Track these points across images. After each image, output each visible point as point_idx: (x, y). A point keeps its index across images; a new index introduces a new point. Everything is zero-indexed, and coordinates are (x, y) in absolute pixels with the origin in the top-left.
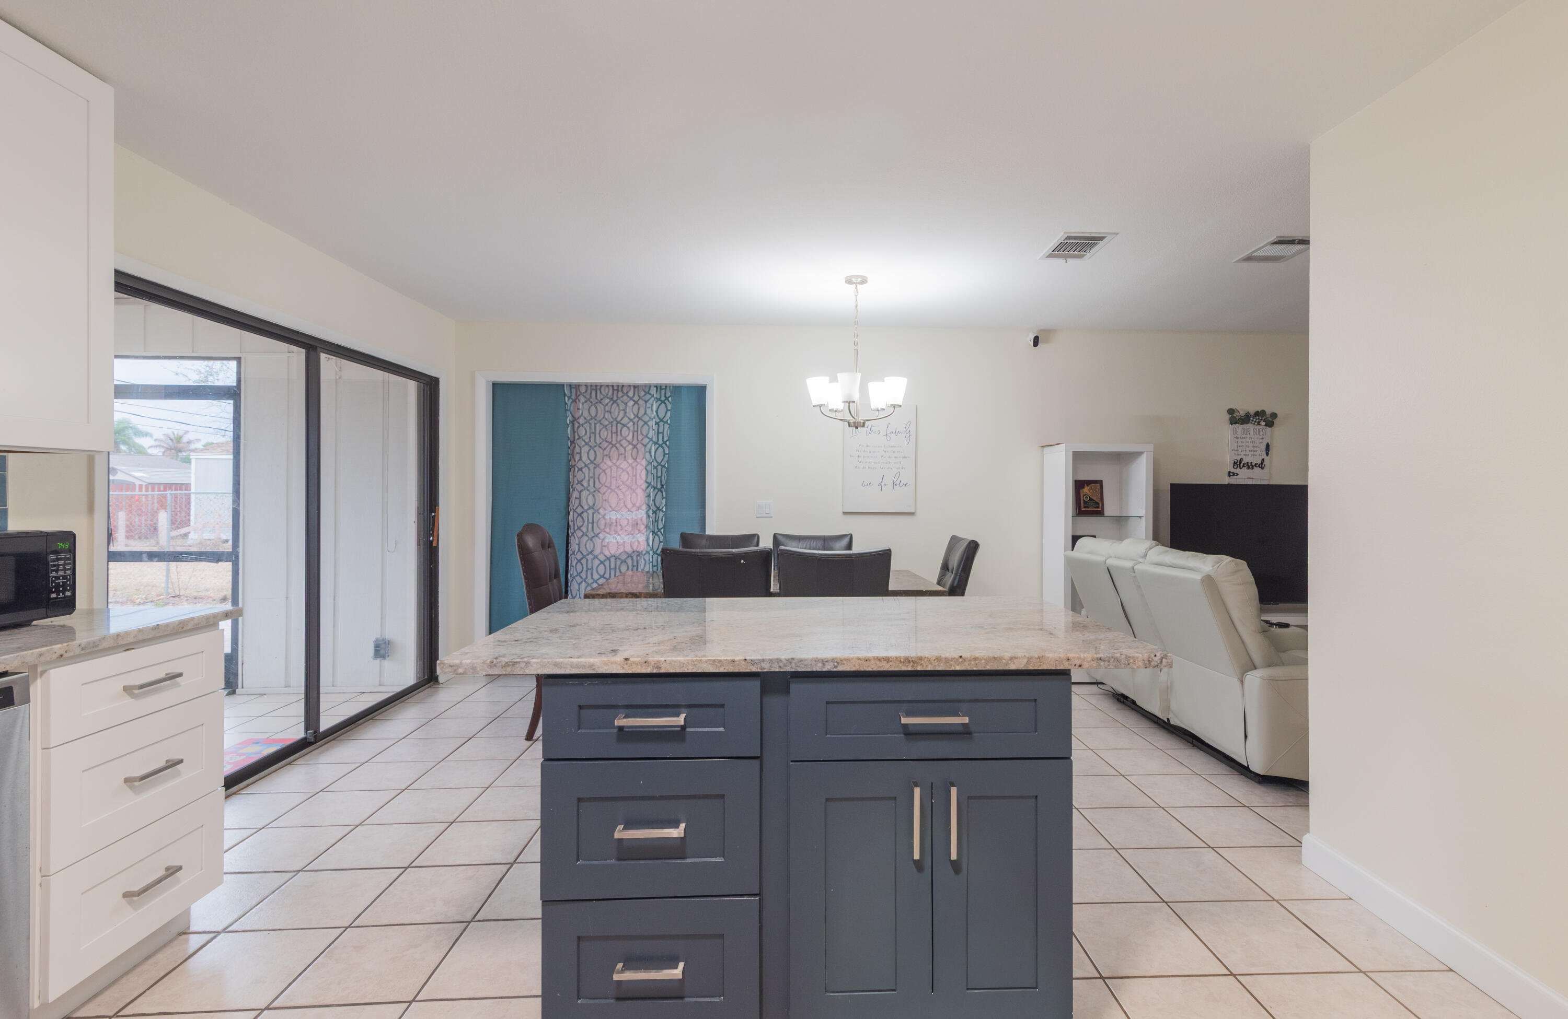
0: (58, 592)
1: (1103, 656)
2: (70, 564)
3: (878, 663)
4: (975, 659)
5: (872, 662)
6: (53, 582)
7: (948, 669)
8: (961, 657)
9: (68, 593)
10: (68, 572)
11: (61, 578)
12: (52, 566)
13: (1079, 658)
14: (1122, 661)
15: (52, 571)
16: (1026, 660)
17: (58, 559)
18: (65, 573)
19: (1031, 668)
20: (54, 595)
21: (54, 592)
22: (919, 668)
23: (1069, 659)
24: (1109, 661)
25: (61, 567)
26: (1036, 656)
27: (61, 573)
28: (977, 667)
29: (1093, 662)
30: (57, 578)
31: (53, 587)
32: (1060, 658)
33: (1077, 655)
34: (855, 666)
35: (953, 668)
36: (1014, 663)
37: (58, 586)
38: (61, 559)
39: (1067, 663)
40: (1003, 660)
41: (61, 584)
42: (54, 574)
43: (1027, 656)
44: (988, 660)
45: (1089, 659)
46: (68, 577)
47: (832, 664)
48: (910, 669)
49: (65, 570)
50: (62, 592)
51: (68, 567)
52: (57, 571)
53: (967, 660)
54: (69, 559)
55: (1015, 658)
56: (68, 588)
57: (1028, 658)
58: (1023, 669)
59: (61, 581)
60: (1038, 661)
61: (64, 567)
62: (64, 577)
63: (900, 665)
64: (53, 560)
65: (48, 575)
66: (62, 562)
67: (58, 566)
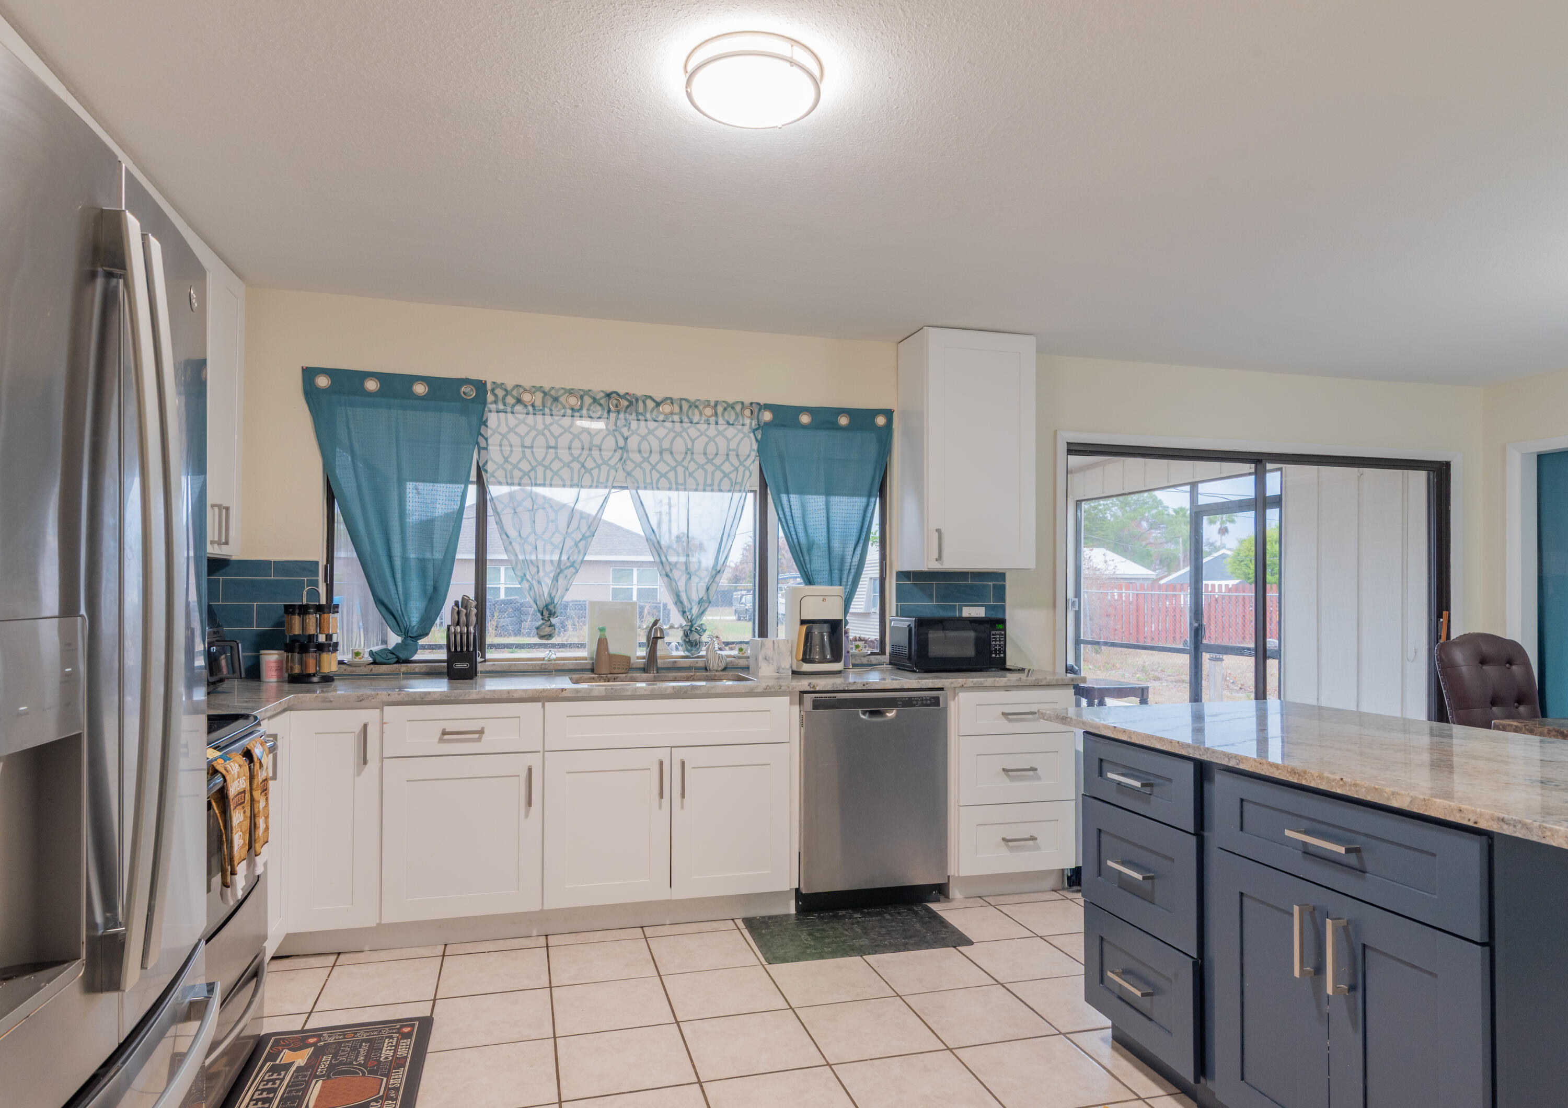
0: (996, 654)
1: (1506, 816)
3: (1269, 768)
4: (1355, 785)
5: (1265, 766)
6: (994, 647)
7: (1329, 789)
8: (1342, 779)
9: (1002, 655)
10: (1002, 643)
12: (993, 638)
13: (1474, 812)
14: (1534, 831)
15: (993, 641)
16: (1409, 800)
17: (996, 634)
18: (1000, 643)
19: (1415, 810)
20: (994, 655)
22: (1304, 782)
23: (1461, 811)
24: (1515, 826)
25: (998, 639)
26: (1422, 797)
27: (998, 643)
28: (1357, 795)
29: (1493, 822)
30: (996, 645)
31: (993, 650)
32: (1450, 806)
33: (1473, 808)
34: (1251, 767)
35: (1334, 790)
36: (1396, 800)
37: (996, 650)
38: (998, 634)
39: (1458, 815)
40: (1385, 794)
41: (998, 649)
42: (994, 643)
43: (1411, 794)
44: (1369, 790)
45: (1487, 817)
46: (1002, 646)
47: (1235, 760)
48: (1296, 781)
49: (1000, 641)
50: (998, 654)
51: (1002, 639)
52: (995, 641)
53: (1348, 784)
54: (1002, 635)
55: (1397, 794)
56: (1002, 652)
57: (1412, 797)
58: (1407, 809)
59: (998, 647)
60: (1423, 803)
62: (1000, 645)
63: (1288, 775)
64: (993, 635)
65: (990, 643)
66: (998, 636)
67: (996, 638)
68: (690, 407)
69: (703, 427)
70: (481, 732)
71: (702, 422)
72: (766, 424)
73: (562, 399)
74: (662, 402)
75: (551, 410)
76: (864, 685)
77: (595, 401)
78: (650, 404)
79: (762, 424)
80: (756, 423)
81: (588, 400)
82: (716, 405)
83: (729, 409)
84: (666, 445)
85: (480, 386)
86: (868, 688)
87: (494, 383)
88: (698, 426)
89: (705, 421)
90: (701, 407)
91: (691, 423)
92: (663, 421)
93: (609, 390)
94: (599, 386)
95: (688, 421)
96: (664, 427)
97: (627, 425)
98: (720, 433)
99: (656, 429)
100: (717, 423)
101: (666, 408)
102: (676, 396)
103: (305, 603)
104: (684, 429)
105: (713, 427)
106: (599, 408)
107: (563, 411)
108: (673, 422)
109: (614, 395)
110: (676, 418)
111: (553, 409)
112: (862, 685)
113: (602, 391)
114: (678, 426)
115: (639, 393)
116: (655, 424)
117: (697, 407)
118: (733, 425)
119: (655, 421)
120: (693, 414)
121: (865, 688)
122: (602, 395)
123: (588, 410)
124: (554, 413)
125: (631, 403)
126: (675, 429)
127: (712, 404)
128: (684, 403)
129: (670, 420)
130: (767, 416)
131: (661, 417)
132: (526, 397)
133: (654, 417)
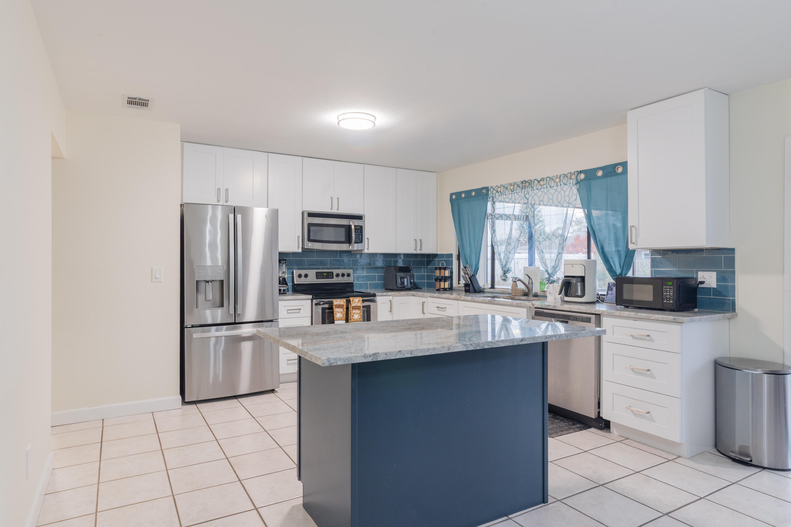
0: (667, 300)
2: (672, 290)
6: (665, 296)
11: (668, 295)
12: (665, 290)
15: (665, 292)
17: (667, 288)
18: (670, 294)
20: (665, 301)
21: (665, 300)
25: (668, 291)
27: (668, 293)
30: (667, 295)
31: (665, 298)
37: (667, 298)
38: (668, 288)
41: (668, 297)
42: (665, 293)
46: (671, 296)
49: (670, 292)
50: (669, 301)
52: (666, 292)
54: (672, 289)
56: (671, 300)
59: (668, 296)
61: (669, 291)
62: (669, 295)
64: (665, 288)
65: (663, 293)
66: (669, 289)
67: (667, 291)
68: (550, 180)
69: (555, 188)
70: (446, 308)
71: (555, 185)
72: (581, 180)
73: (509, 188)
74: (540, 181)
75: (505, 193)
76: (554, 307)
77: (518, 186)
78: (536, 182)
79: (579, 181)
80: (576, 181)
81: (516, 186)
82: (560, 177)
83: (565, 177)
84: (541, 199)
85: (487, 189)
86: (556, 309)
87: (491, 187)
88: (553, 188)
89: (556, 185)
90: (554, 179)
91: (551, 187)
92: (541, 189)
93: (522, 180)
94: (518, 179)
95: (549, 187)
96: (541, 191)
97: (528, 193)
98: (562, 189)
99: (538, 192)
100: (561, 185)
101: (542, 183)
102: (545, 176)
103: (440, 266)
104: (548, 191)
105: (559, 187)
106: (519, 188)
107: (509, 192)
108: (544, 188)
109: (524, 182)
110: (545, 186)
111: (506, 192)
112: (553, 307)
113: (520, 181)
114: (545, 190)
115: (532, 179)
116: (537, 191)
117: (553, 179)
118: (566, 184)
119: (538, 189)
120: (551, 183)
121: (554, 308)
122: (520, 183)
123: (516, 190)
124: (506, 194)
125: (530, 184)
126: (545, 191)
127: (559, 176)
128: (548, 178)
129: (543, 188)
130: (582, 176)
131: (540, 187)
132: (499, 190)
133: (537, 187)
